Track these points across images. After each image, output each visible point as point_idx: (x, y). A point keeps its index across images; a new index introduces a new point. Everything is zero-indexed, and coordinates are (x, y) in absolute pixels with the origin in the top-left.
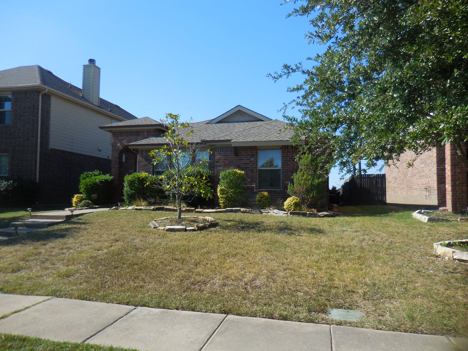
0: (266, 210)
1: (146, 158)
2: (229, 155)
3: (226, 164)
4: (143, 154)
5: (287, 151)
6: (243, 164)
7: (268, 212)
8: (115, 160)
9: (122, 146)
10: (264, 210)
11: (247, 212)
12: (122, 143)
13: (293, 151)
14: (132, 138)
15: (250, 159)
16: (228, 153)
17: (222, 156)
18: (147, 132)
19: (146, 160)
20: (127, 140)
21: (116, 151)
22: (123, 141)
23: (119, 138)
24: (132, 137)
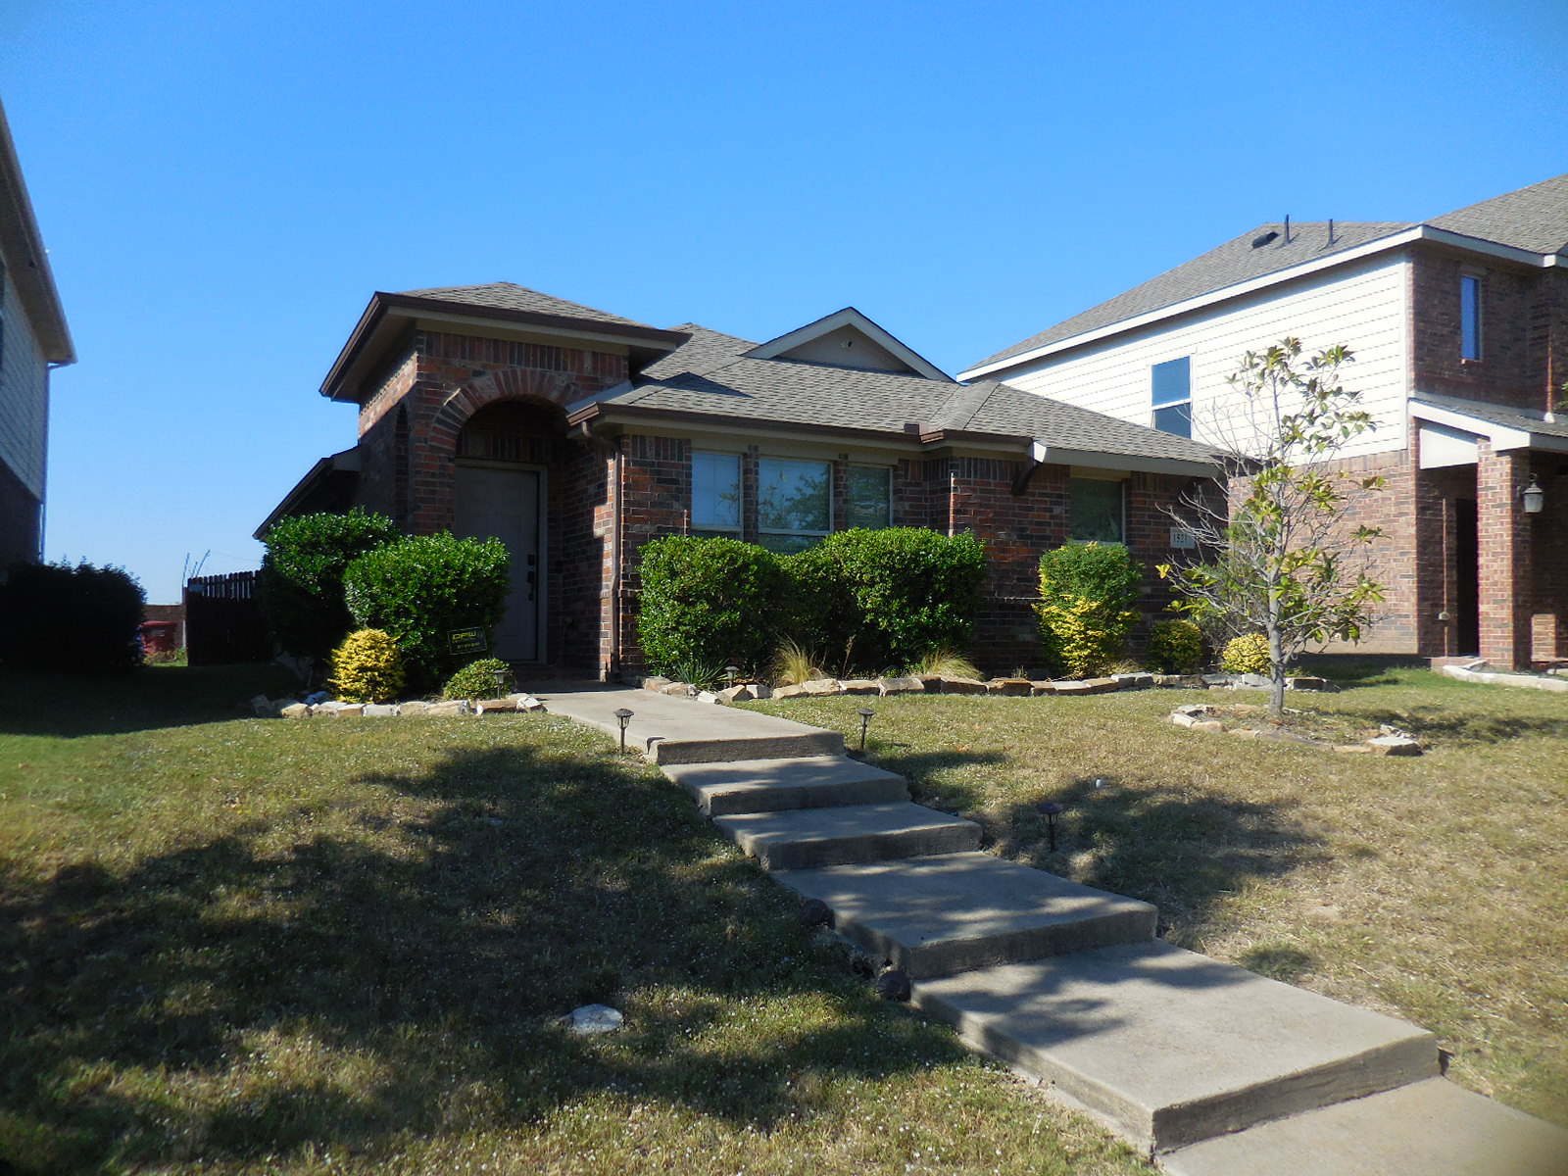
0: (1220, 678)
1: (658, 473)
2: (993, 492)
3: (986, 521)
4: (643, 454)
5: (1142, 491)
6: (1031, 523)
7: (1226, 684)
8: (438, 463)
9: (473, 403)
10: (1213, 678)
11: (1171, 686)
12: (471, 386)
13: (1158, 492)
14: (524, 373)
15: (1051, 510)
16: (989, 484)
17: (974, 490)
18: (595, 355)
19: (660, 481)
20: (496, 377)
21: (439, 421)
22: (478, 382)
23: (456, 362)
24: (523, 367)
